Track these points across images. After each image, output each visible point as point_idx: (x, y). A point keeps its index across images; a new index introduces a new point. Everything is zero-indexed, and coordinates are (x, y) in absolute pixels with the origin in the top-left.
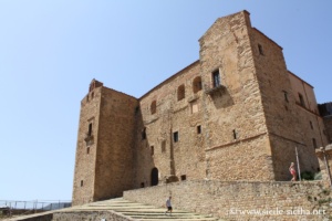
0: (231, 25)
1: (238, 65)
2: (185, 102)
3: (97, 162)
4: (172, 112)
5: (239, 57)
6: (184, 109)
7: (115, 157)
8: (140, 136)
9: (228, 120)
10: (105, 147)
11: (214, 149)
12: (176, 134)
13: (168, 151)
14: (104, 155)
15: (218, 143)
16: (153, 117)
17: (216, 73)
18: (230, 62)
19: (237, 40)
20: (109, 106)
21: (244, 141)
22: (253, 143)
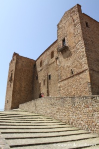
0: (71, 14)
1: (74, 34)
2: (54, 59)
3: (13, 91)
4: (48, 65)
5: (74, 30)
6: (53, 63)
7: (23, 89)
8: (35, 78)
9: (69, 64)
10: (18, 84)
11: (62, 81)
12: (50, 76)
13: (46, 85)
14: (17, 88)
15: (64, 78)
16: (41, 68)
17: (64, 41)
18: (70, 33)
19: (74, 21)
20: (20, 64)
21: (76, 75)
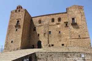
0: (79, 8)
1: (81, 19)
2: (54, 23)
4: (49, 25)
5: (82, 17)
6: (54, 25)
9: (77, 32)
11: (73, 39)
12: (50, 32)
13: (47, 37)
17: (73, 19)
18: (78, 18)
19: (81, 13)
21: (83, 38)
22: (85, 39)
